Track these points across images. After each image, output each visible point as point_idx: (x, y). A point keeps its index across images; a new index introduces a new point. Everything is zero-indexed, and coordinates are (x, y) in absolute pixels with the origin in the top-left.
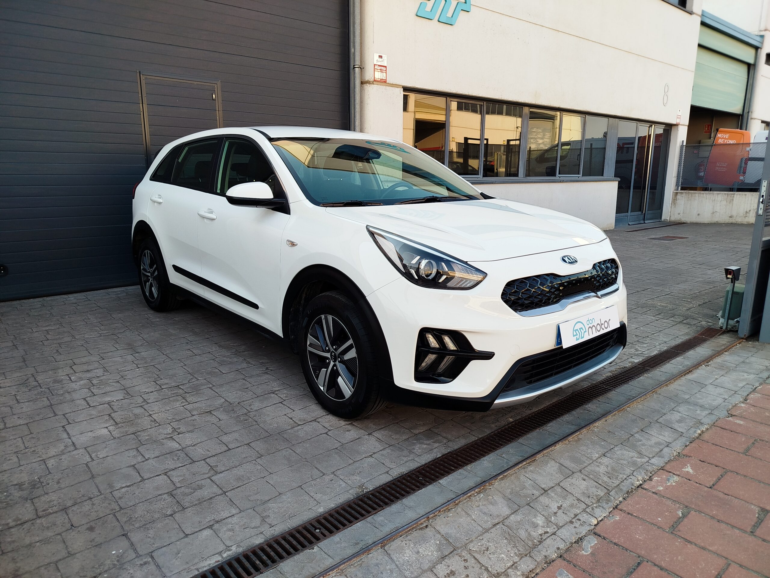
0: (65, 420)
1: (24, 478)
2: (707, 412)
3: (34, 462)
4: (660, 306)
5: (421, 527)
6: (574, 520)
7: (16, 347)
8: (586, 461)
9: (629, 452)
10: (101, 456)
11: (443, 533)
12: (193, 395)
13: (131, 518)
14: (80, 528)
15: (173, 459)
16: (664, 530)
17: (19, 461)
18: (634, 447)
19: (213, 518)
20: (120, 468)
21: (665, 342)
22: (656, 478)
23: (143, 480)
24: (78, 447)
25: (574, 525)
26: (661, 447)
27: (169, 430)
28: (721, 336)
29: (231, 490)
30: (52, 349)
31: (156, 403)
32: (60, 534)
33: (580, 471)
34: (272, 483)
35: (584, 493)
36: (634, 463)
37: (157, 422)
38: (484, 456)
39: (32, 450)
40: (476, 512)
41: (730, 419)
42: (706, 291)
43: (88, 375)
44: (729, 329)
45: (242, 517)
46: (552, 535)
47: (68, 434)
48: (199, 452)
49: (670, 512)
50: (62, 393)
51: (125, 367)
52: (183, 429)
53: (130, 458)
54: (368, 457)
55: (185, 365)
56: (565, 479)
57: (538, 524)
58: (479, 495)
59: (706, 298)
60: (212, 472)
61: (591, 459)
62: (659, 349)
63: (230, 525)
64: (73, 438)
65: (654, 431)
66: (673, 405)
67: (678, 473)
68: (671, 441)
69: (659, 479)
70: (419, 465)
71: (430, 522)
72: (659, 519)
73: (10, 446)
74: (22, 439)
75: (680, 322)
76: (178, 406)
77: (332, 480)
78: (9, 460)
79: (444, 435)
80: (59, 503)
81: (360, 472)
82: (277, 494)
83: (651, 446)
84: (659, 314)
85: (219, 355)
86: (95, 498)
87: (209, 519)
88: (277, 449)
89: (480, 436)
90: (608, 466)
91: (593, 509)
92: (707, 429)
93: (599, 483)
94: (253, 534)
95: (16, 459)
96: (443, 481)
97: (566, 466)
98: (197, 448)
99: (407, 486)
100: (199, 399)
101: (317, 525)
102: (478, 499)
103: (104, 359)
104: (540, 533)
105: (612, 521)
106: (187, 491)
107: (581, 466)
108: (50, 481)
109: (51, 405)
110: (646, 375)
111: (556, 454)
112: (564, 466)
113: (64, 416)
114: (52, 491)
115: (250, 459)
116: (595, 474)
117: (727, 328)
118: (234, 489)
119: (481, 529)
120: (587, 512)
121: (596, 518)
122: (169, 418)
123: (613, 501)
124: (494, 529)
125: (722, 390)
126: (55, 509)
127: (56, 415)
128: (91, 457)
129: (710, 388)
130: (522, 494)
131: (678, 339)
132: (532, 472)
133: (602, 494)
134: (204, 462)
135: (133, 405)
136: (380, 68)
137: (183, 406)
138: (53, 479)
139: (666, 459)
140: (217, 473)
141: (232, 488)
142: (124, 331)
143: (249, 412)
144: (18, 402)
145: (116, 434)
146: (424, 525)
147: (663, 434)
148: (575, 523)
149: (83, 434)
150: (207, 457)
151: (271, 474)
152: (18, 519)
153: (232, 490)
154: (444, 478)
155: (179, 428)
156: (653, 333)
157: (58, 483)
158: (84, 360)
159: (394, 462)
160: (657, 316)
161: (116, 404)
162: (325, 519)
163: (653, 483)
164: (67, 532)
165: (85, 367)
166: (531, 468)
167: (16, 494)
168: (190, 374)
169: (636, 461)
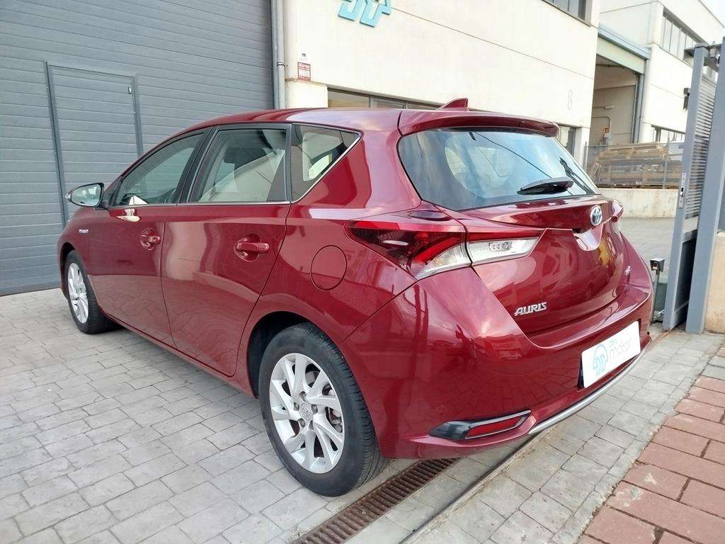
8: (544, 477)
9: (586, 462)
18: (589, 456)
22: (619, 493)
33: (540, 490)
35: (547, 518)
36: (594, 476)
37: (51, 456)
44: (655, 320)
49: (643, 535)
51: (21, 385)
52: (81, 463)
53: (11, 507)
55: (92, 381)
56: (525, 501)
60: (113, 521)
61: (549, 474)
65: (606, 435)
67: (640, 484)
68: (626, 447)
69: (622, 493)
76: (78, 433)
81: (293, 509)
83: (607, 454)
85: (131, 368)
88: (193, 484)
90: (567, 481)
91: (559, 537)
92: (659, 430)
93: (561, 503)
96: (390, 515)
97: (524, 484)
98: (96, 489)
99: (349, 525)
100: (104, 424)
102: (432, 536)
107: (540, 483)
111: (510, 471)
112: (522, 486)
116: (556, 492)
117: (653, 318)
120: (554, 542)
123: (580, 525)
125: (664, 385)
129: (652, 384)
130: (481, 526)
132: (489, 495)
136: (303, 66)
137: (85, 433)
139: (625, 469)
140: (119, 521)
142: (25, 343)
143: (163, 436)
147: (616, 438)
150: (107, 500)
151: (186, 518)
154: (391, 511)
163: (617, 498)
166: (488, 491)
169: (595, 472)
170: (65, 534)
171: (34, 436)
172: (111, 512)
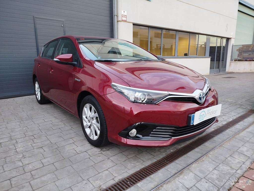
9: (226, 167)
22: (241, 181)
26: (241, 165)
33: (205, 178)
34: (57, 185)
37: (17, 152)
38: (159, 170)
48: (29, 168)
51: (15, 127)
52: (27, 156)
54: (106, 170)
55: (40, 126)
56: (197, 182)
61: (209, 171)
62: (232, 119)
65: (236, 156)
66: (242, 143)
67: (251, 178)
68: (245, 161)
77: (86, 184)
79: (142, 159)
81: (101, 179)
83: (236, 164)
84: (230, 104)
85: (54, 122)
88: (65, 166)
89: (158, 159)
90: (217, 175)
93: (214, 184)
96: (139, 184)
97: (198, 175)
103: (8, 124)
107: (205, 175)
110: (229, 130)
111: (193, 169)
116: (212, 179)
122: (23, 150)
132: (181, 179)
134: (30, 173)
135: (11, 144)
136: (124, 16)
137: (31, 145)
139: (244, 171)
143: (59, 147)
147: (240, 157)
150: (32, 170)
151: (58, 180)
153: (38, 189)
156: (229, 112)
159: (117, 173)
161: (4, 143)
163: (239, 184)
168: (40, 130)
169: (230, 172)
170: (13, 183)
171: (14, 145)
172: (32, 175)
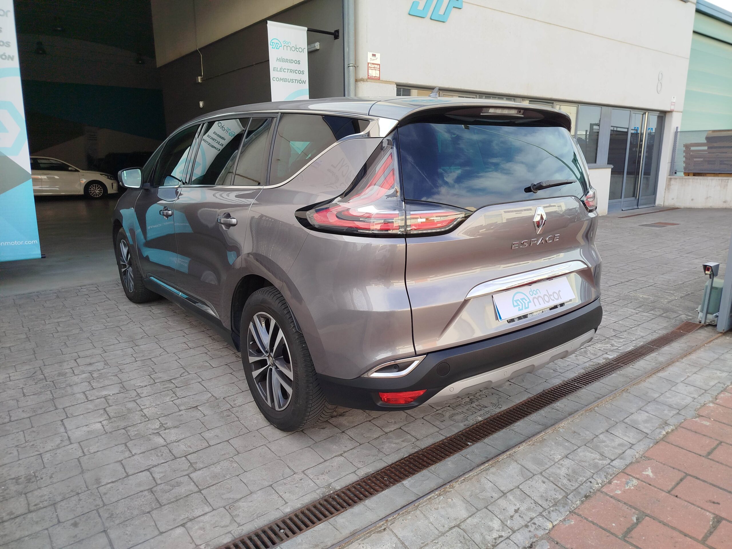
0: (64, 414)
1: (21, 472)
2: (675, 412)
3: (32, 456)
4: (642, 298)
5: (380, 529)
6: (529, 524)
7: (29, 340)
8: (548, 463)
9: (591, 453)
10: (92, 451)
11: (400, 535)
12: (182, 390)
13: (112, 514)
14: (66, 523)
15: (157, 456)
16: (617, 536)
17: (19, 454)
18: (596, 449)
19: (187, 516)
20: (108, 463)
21: (642, 337)
22: (616, 481)
23: (128, 476)
24: (72, 441)
25: (529, 529)
26: (624, 449)
27: (157, 425)
28: (699, 331)
29: (206, 488)
30: (60, 341)
31: (148, 397)
32: (47, 529)
33: (541, 473)
34: (245, 482)
35: (542, 496)
36: (596, 466)
37: (147, 417)
38: (449, 456)
39: (31, 444)
40: (434, 515)
41: (697, 419)
42: (690, 282)
43: (90, 368)
44: (708, 323)
45: (214, 516)
46: (506, 539)
47: (65, 428)
48: (180, 448)
49: (625, 517)
50: (65, 386)
51: (124, 360)
52: (169, 424)
53: (118, 453)
54: (338, 456)
55: (180, 359)
56: (525, 481)
57: (494, 528)
58: (439, 497)
59: (689, 289)
60: (192, 469)
61: (553, 461)
62: (634, 345)
63: (202, 524)
64: (69, 433)
65: (618, 431)
66: (641, 404)
67: (638, 476)
68: (634, 443)
69: (618, 482)
70: (386, 465)
71: (389, 525)
72: (614, 525)
73: (12, 440)
74: (24, 433)
75: (660, 316)
76: (168, 401)
77: (301, 480)
78: (10, 453)
79: (413, 434)
80: (49, 498)
81: (329, 471)
82: (249, 492)
83: (614, 448)
84: (639, 307)
85: (211, 349)
86: (82, 494)
87: (183, 517)
88: (254, 446)
89: (448, 436)
90: (569, 468)
91: (549, 513)
92: (672, 430)
93: (558, 485)
94: (222, 533)
95: (16, 453)
96: (406, 482)
97: (527, 467)
98: (180, 445)
99: (371, 487)
100: (188, 394)
101: (282, 525)
102: (438, 501)
103: (106, 352)
104: (494, 537)
105: (567, 525)
106: (167, 487)
107: (543, 467)
108: (44, 476)
109: (53, 399)
110: (618, 372)
111: (518, 456)
112: (526, 468)
113: (64, 410)
114: (45, 485)
115: (227, 456)
116: (556, 476)
117: (705, 322)
118: (209, 487)
119: (436, 532)
120: (543, 516)
121: (552, 522)
122: (159, 413)
123: (570, 505)
124: (450, 532)
125: (692, 389)
126: (46, 504)
127: (56, 409)
128: (83, 452)
129: (681, 387)
130: (481, 497)
131: (655, 333)
132: (493, 474)
133: (560, 497)
134: (185, 459)
135: (127, 400)
136: (373, 66)
137: (172, 401)
138: (47, 474)
139: (628, 462)
140: (196, 470)
141: (207, 486)
142: (127, 324)
143: (233, 407)
144: (24, 395)
145: (108, 428)
146: (383, 528)
147: (628, 435)
148: (530, 527)
149: (79, 429)
150: (188, 454)
151: (245, 472)
152: (11, 513)
153: (208, 487)
154: (408, 479)
155: (167, 423)
156: (631, 327)
157: (51, 477)
158: (88, 353)
159: (363, 462)
160: (637, 309)
161: (112, 398)
162: (291, 519)
163: (612, 486)
164: (53, 527)
165: (88, 360)
166: (493, 470)
167: (13, 488)
168: (183, 368)
169: (598, 463)
170: (157, 476)
171: (134, 401)
172: (190, 462)
